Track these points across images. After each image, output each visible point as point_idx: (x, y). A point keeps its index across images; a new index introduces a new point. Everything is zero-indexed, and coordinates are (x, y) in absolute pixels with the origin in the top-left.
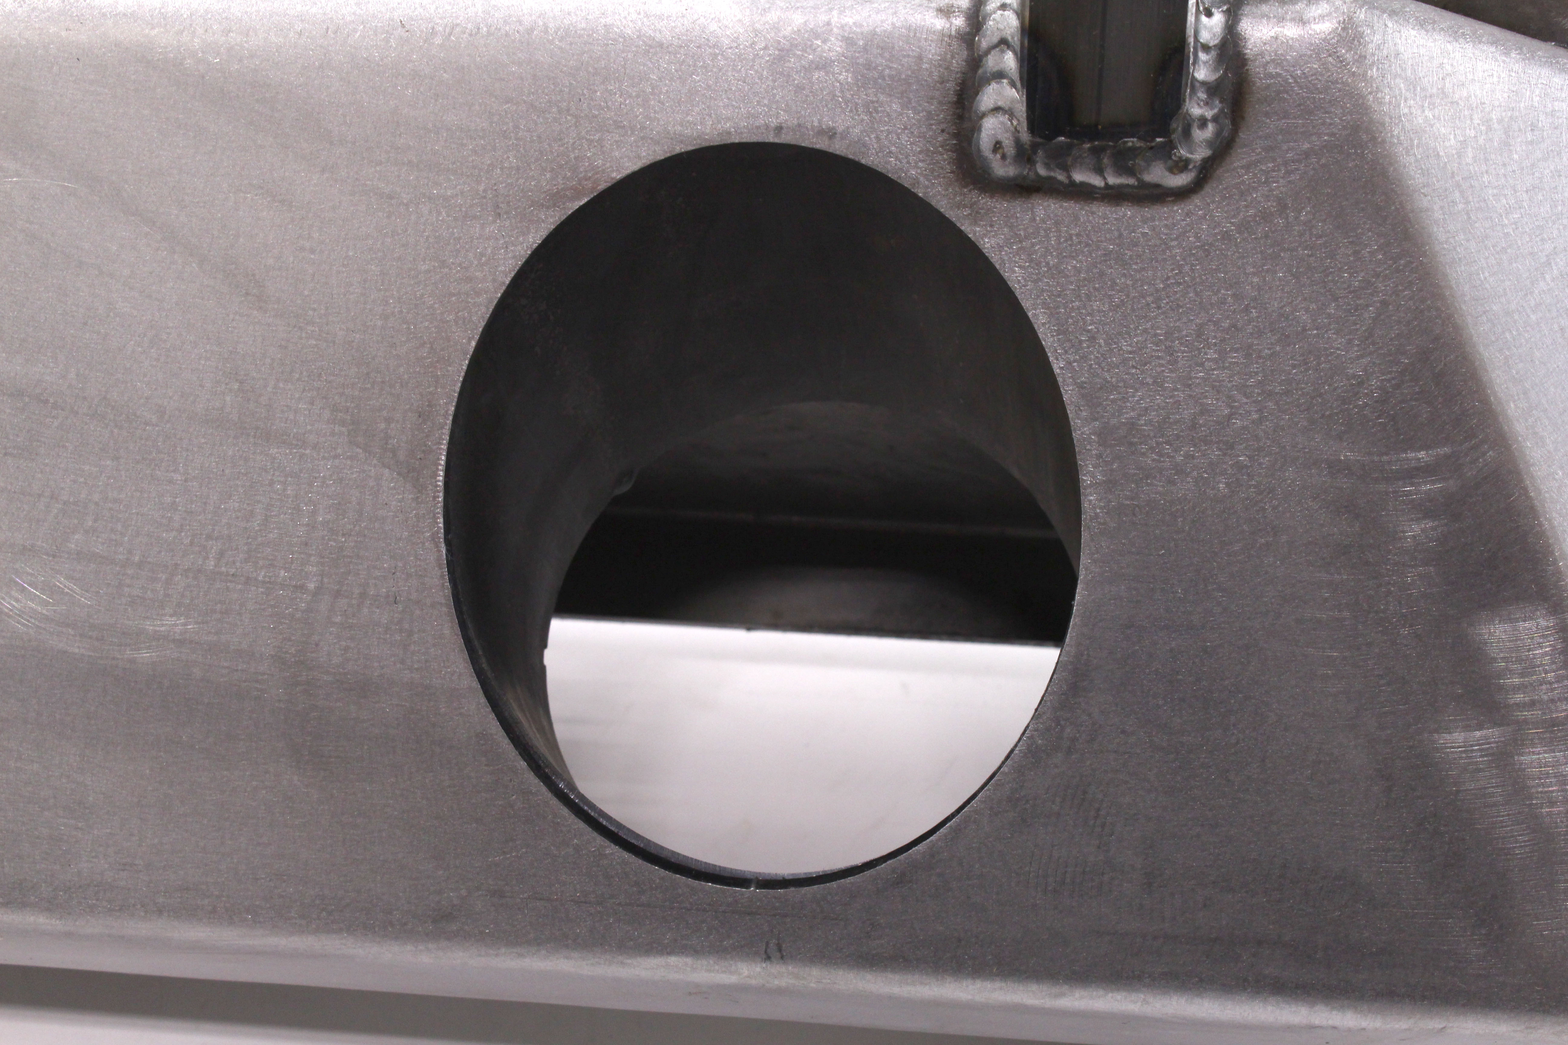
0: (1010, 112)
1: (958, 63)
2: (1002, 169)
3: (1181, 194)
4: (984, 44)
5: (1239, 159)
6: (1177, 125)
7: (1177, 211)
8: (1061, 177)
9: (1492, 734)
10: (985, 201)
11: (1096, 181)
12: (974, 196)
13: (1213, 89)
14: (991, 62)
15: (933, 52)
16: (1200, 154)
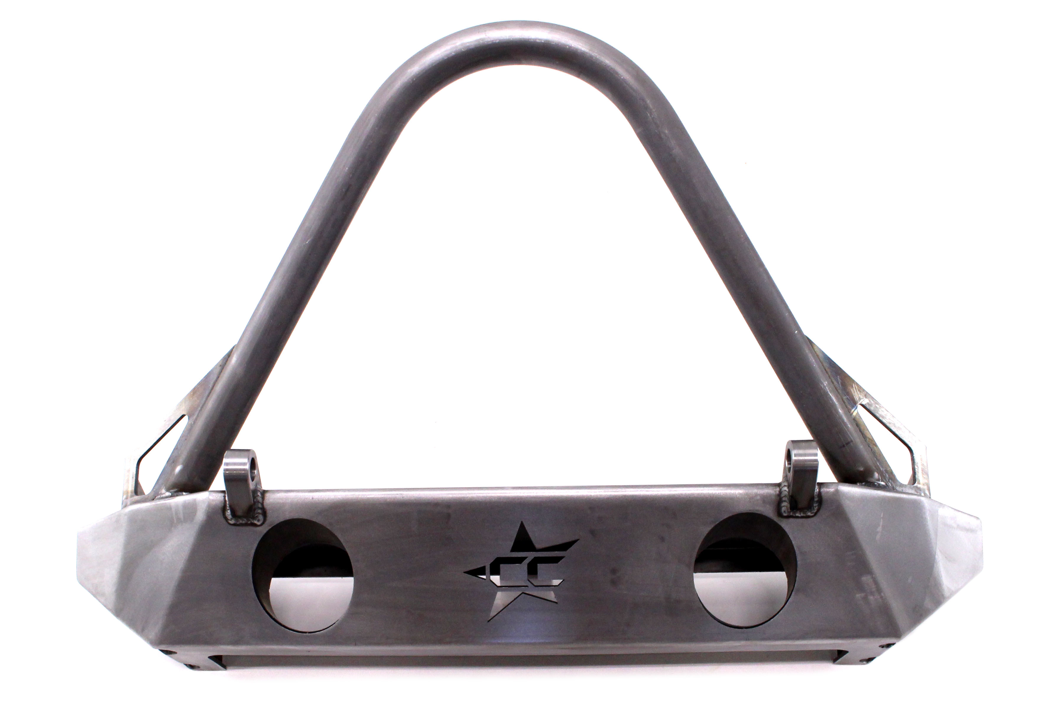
0: (787, 507)
1: (778, 498)
2: (785, 515)
3: (812, 516)
4: (782, 496)
5: (821, 511)
6: (812, 508)
7: (812, 519)
8: (794, 515)
9: (863, 595)
10: (782, 519)
11: (800, 515)
12: (780, 518)
13: (817, 502)
14: (784, 499)
15: (774, 497)
16: (815, 511)
